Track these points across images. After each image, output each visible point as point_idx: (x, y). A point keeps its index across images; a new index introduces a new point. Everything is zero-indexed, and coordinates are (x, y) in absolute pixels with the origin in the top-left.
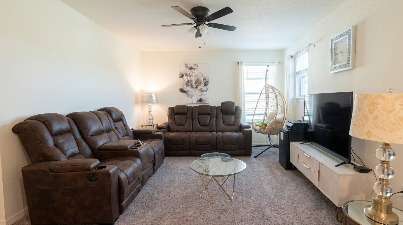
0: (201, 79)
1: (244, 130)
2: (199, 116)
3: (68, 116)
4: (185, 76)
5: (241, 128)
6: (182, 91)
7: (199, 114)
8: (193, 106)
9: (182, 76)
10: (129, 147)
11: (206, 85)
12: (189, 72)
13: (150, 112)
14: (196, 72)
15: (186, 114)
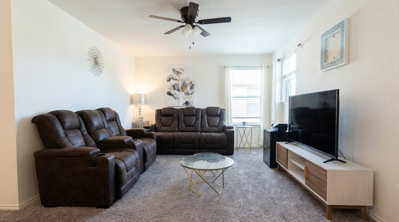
0: (188, 82)
1: (227, 131)
2: (185, 117)
3: (77, 113)
4: (172, 80)
5: (224, 129)
6: (169, 94)
7: (184, 116)
8: (179, 108)
9: (169, 80)
10: (125, 141)
11: (192, 88)
12: (175, 76)
13: (140, 112)
14: (182, 77)
15: (172, 115)
